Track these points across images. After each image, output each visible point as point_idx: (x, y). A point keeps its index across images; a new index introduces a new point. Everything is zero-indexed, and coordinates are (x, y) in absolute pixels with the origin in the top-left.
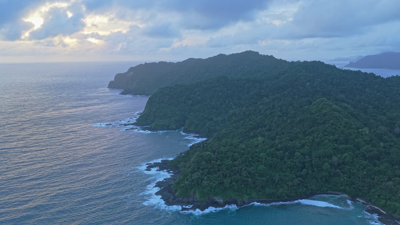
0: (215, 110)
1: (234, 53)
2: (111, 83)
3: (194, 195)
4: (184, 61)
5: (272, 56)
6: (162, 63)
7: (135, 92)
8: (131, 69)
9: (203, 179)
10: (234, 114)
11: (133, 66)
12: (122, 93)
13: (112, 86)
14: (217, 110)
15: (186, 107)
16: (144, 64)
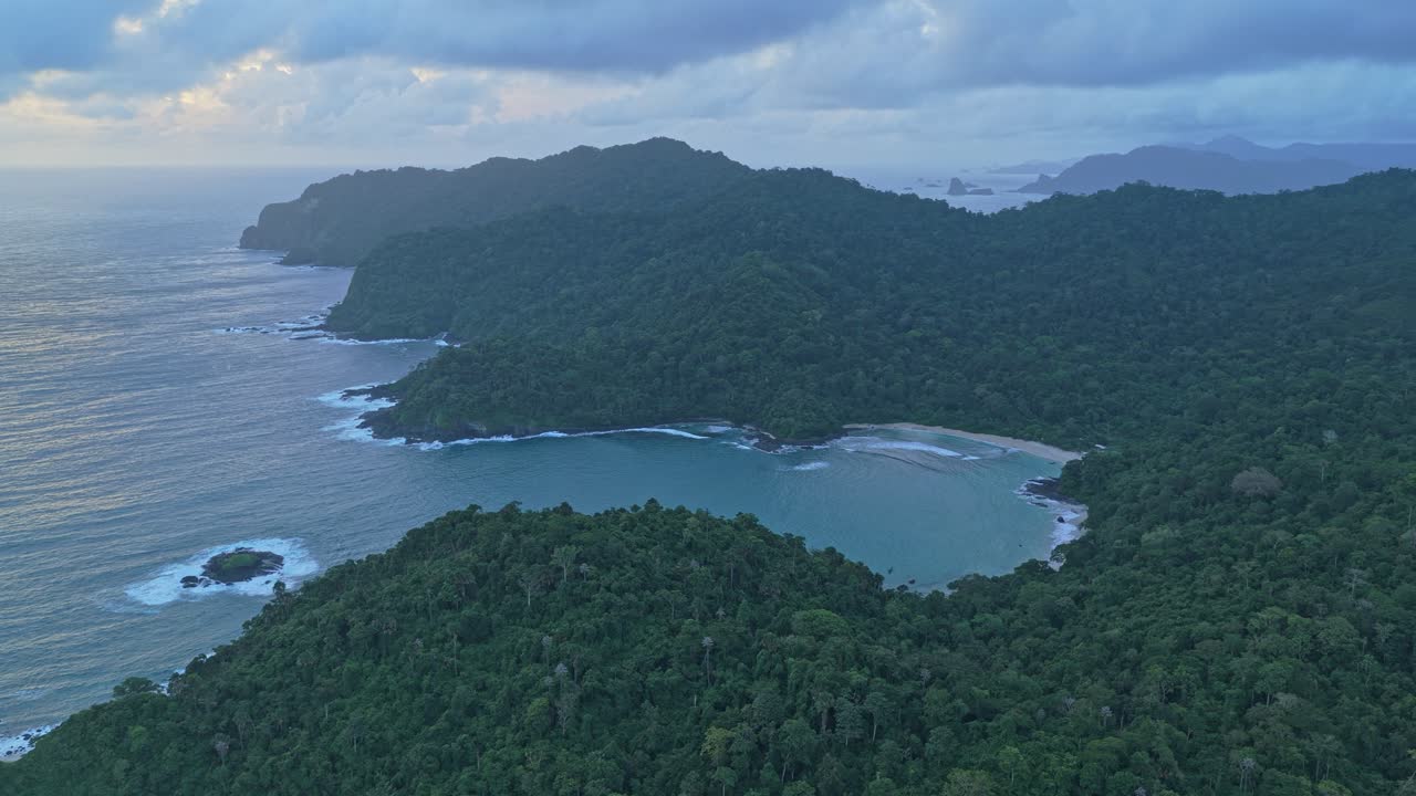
0: (527, 290)
1: (620, 144)
2: (249, 232)
3: (432, 421)
4: (474, 167)
5: (721, 153)
6: (409, 173)
7: (327, 259)
8: (313, 190)
9: (448, 391)
10: (571, 297)
11: (320, 181)
12: (285, 262)
13: (253, 240)
14: (532, 289)
15: (457, 285)
16: (352, 174)
